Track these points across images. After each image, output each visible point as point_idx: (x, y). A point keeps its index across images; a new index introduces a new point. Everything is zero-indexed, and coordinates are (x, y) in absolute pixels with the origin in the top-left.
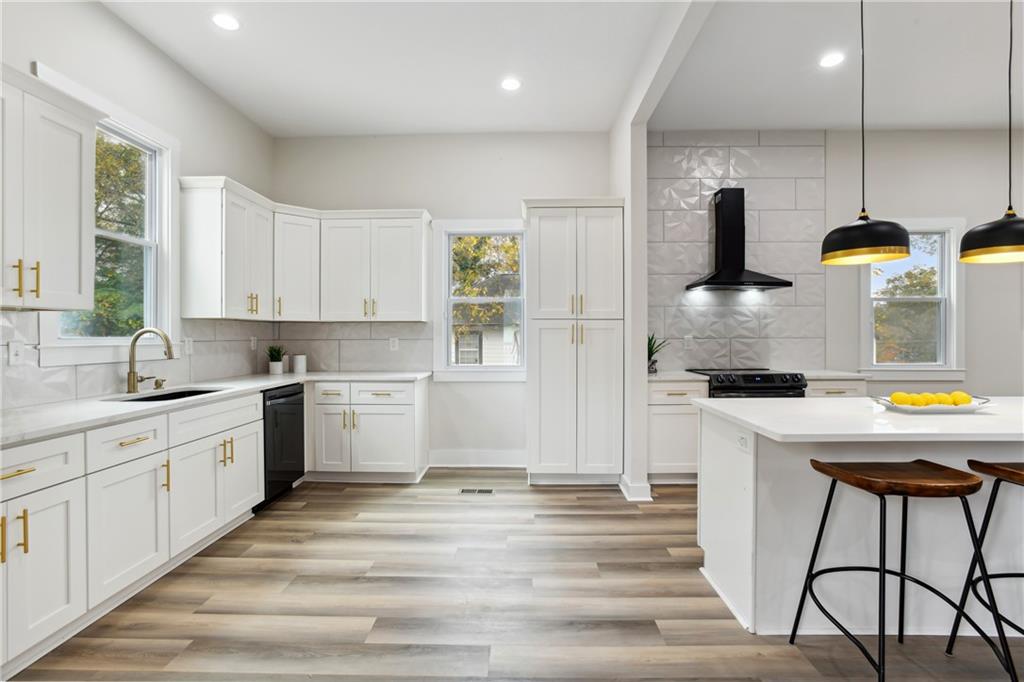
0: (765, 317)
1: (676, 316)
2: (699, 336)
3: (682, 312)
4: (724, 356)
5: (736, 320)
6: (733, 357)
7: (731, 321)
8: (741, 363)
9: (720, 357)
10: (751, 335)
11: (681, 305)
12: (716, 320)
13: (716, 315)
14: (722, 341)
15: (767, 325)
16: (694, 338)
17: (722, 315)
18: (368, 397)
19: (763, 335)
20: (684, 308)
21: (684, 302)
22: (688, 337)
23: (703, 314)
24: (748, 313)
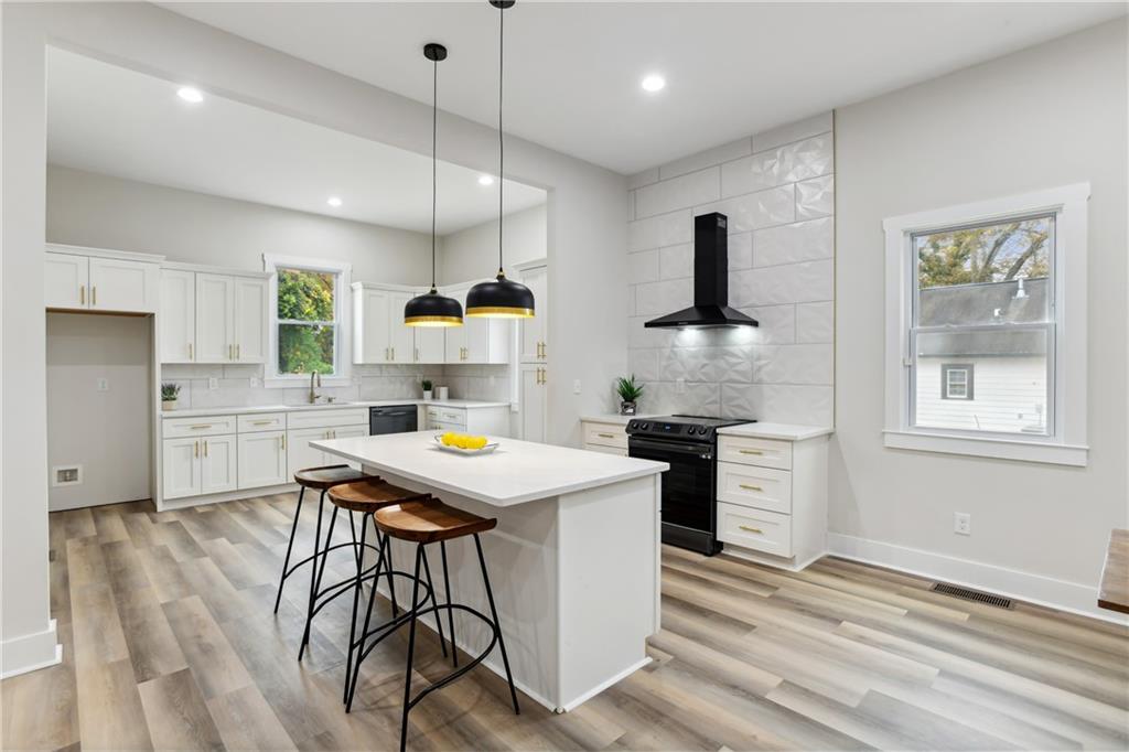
0: (759, 359)
1: (669, 358)
2: (689, 378)
3: (675, 353)
4: (714, 402)
5: (728, 363)
6: (724, 406)
7: (722, 363)
8: (733, 412)
9: (710, 403)
10: (743, 380)
11: (674, 346)
12: (706, 362)
13: (706, 356)
14: (713, 385)
15: (759, 369)
16: (686, 381)
17: (713, 357)
18: (446, 419)
19: (755, 381)
20: (675, 349)
21: (677, 343)
22: (681, 379)
23: (695, 356)
24: (741, 354)
